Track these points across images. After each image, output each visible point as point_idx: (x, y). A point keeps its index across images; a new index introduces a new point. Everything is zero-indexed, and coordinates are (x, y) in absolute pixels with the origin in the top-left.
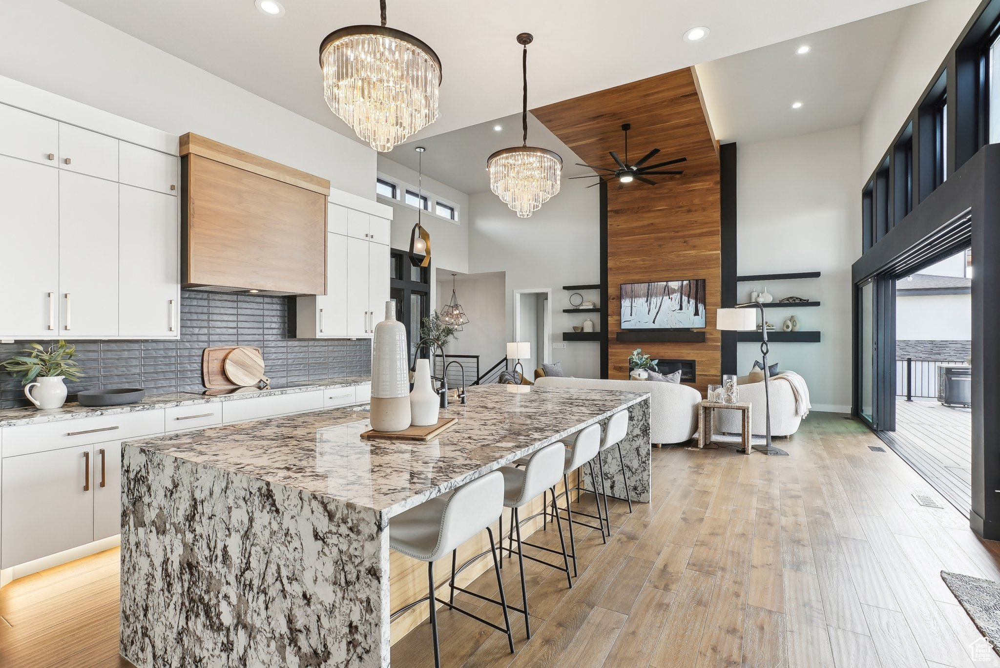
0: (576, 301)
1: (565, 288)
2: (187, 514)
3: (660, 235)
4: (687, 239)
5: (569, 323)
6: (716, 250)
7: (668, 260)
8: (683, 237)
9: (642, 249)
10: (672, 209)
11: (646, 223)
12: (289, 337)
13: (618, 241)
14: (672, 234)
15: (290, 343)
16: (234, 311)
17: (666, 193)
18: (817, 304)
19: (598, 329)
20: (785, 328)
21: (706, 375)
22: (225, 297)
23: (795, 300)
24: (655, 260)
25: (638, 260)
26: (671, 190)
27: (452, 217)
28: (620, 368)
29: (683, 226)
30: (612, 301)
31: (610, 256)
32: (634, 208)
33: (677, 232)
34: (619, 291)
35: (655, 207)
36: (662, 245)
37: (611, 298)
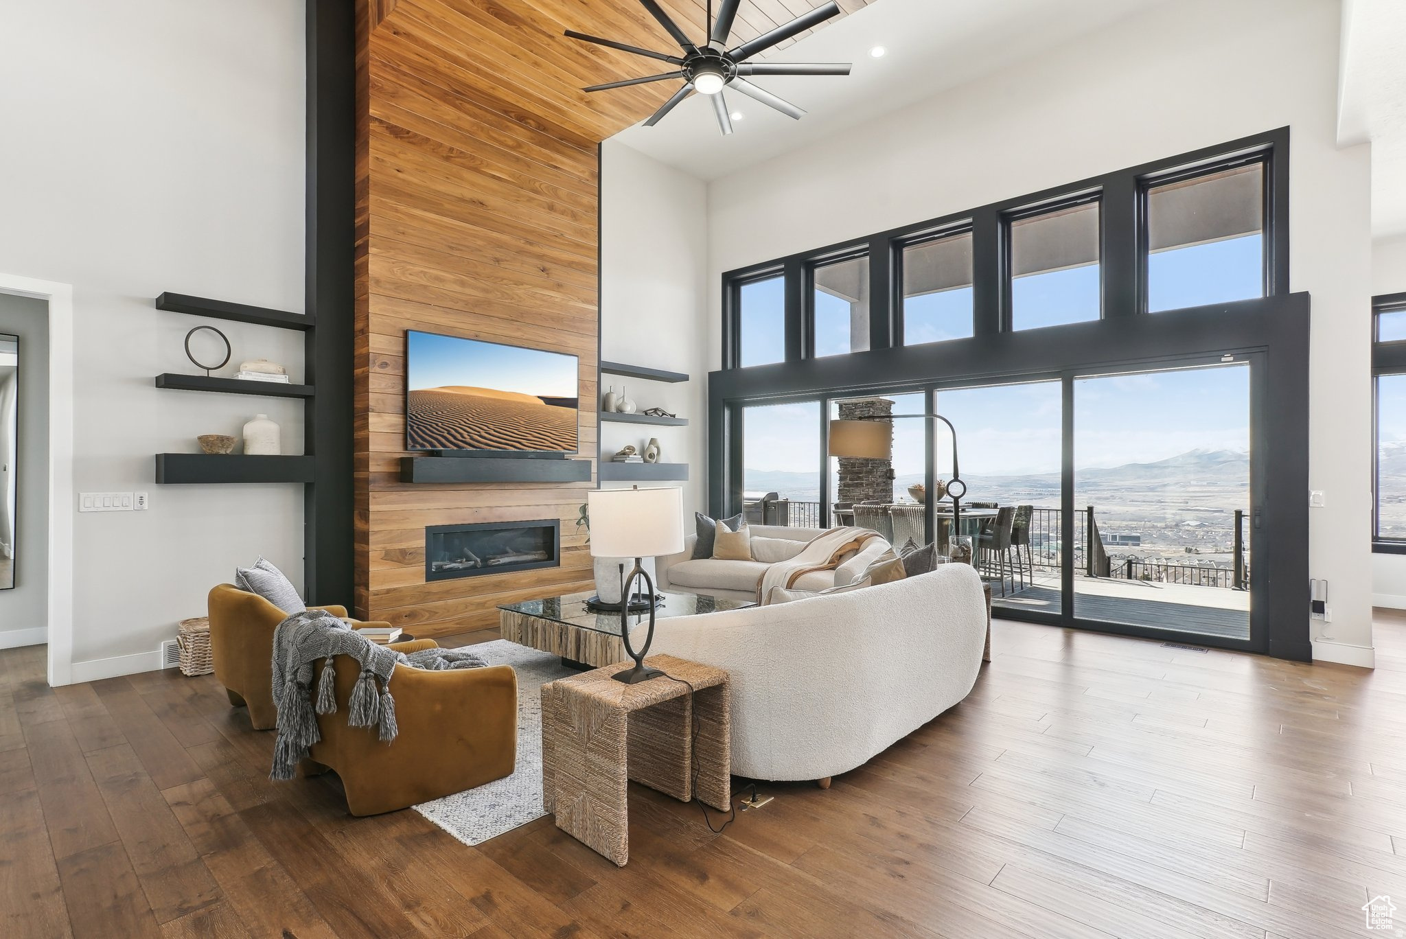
1: (171, 303)
3: (495, 235)
5: (183, 425)
7: (512, 299)
8: (541, 257)
9: (457, 253)
10: (521, 188)
11: (468, 193)
13: (397, 211)
14: (521, 243)
19: (296, 448)
20: (648, 458)
24: (486, 291)
25: (448, 279)
28: (403, 553)
29: (541, 235)
30: (378, 370)
31: (374, 246)
32: (441, 145)
33: (531, 244)
34: (401, 348)
35: (488, 165)
36: (503, 261)
37: (378, 362)
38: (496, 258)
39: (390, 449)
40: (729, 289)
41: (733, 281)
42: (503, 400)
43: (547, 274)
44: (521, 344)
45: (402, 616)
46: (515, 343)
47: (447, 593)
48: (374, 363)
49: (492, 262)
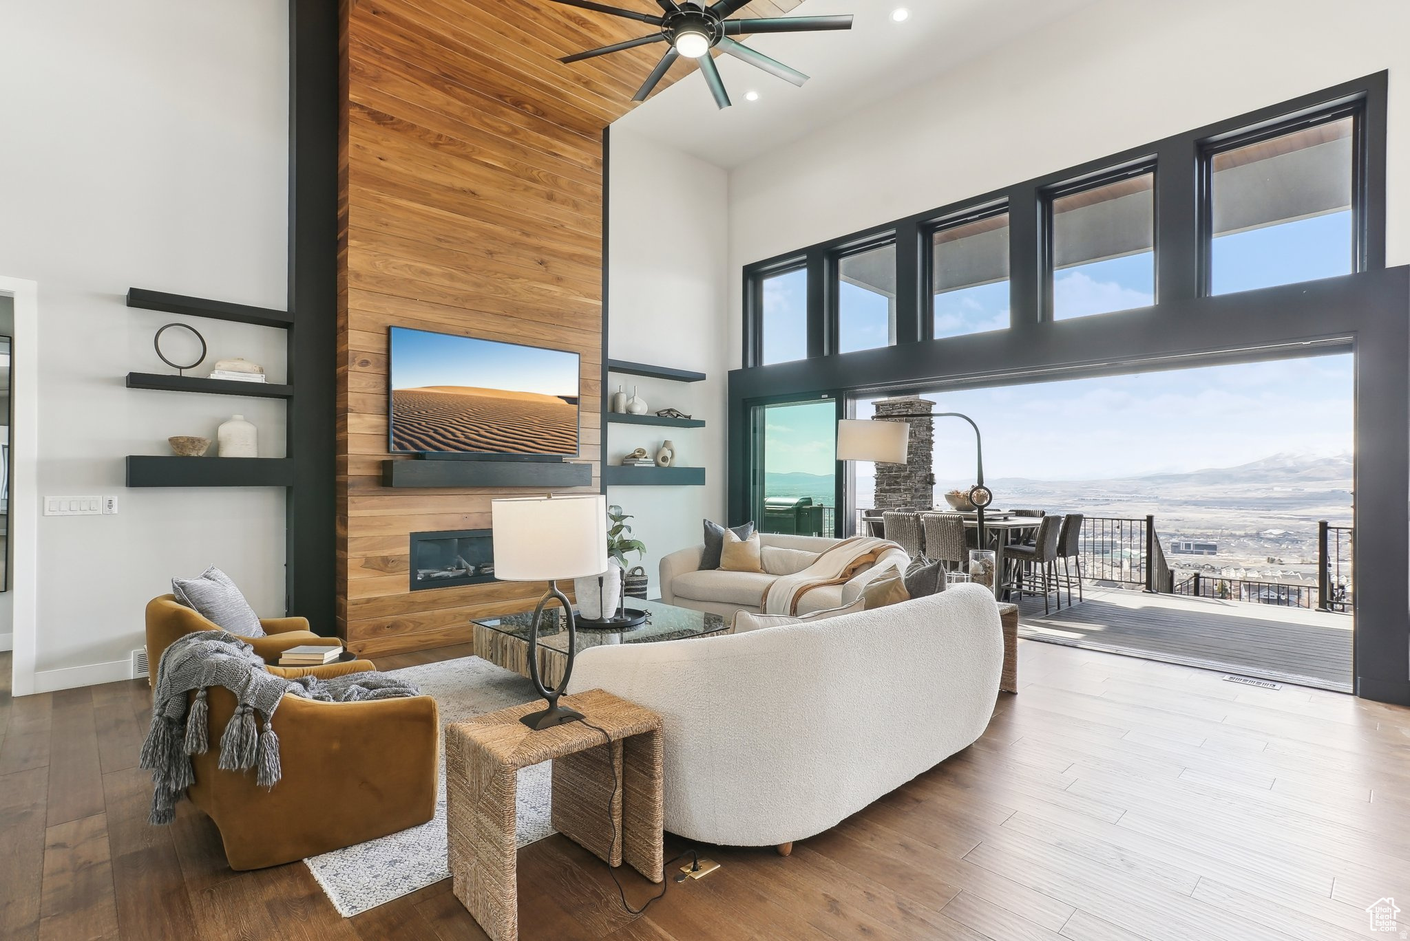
1: (139, 299)
3: (490, 226)
5: (152, 426)
7: (507, 293)
8: (538, 249)
9: (446, 246)
10: (518, 176)
13: (380, 201)
14: (517, 235)
17: (501, 132)
18: (701, 424)
20: (662, 461)
24: (478, 285)
25: (436, 273)
28: (386, 561)
29: (539, 226)
30: (359, 368)
31: (354, 238)
32: (428, 132)
33: (528, 235)
34: (384, 346)
35: (480, 153)
36: (496, 253)
37: (358, 360)
38: (488, 250)
39: (371, 451)
40: (750, 284)
41: (754, 275)
42: (511, 400)
43: (546, 267)
44: (516, 342)
45: (384, 627)
46: (509, 339)
47: (434, 603)
48: (354, 361)
49: (485, 255)
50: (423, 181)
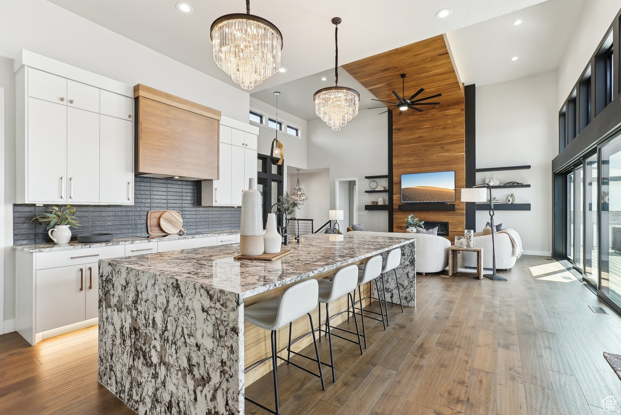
0: (372, 185)
1: (366, 177)
2: (133, 300)
3: (426, 143)
4: (443, 146)
5: (369, 199)
6: (462, 152)
7: (431, 159)
8: (441, 144)
9: (414, 152)
10: (434, 127)
11: (417, 136)
12: (197, 205)
13: (399, 148)
14: (434, 143)
15: (198, 209)
16: (165, 189)
17: (429, 117)
18: (529, 186)
19: (387, 203)
20: (507, 202)
21: (455, 231)
22: (160, 181)
23: (514, 184)
24: (423, 159)
25: (412, 160)
26: (433, 115)
27: (297, 135)
28: (401, 227)
29: (441, 138)
30: (395, 185)
31: (394, 158)
32: (410, 127)
33: (437, 141)
34: (400, 179)
35: (423, 126)
36: (427, 150)
37: (395, 184)
39: (398, 203)
43: (443, 148)
49: (424, 151)
50: (409, 139)
